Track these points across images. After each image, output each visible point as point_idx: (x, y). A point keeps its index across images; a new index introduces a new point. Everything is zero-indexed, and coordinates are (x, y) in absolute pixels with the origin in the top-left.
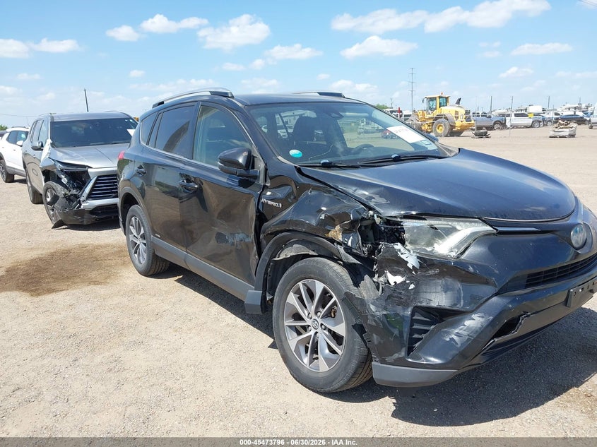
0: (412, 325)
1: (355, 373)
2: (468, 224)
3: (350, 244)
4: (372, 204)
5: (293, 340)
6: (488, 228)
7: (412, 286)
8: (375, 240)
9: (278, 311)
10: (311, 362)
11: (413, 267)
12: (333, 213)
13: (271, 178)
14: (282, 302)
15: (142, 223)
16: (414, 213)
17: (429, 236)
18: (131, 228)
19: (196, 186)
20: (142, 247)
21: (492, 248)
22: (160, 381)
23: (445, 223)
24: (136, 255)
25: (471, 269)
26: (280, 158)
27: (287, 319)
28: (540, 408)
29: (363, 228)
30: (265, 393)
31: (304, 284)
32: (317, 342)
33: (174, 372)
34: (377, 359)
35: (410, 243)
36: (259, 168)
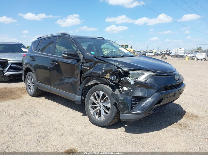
0: (132, 102)
1: (114, 118)
2: (147, 72)
3: (112, 79)
4: (120, 66)
5: (92, 111)
6: (153, 74)
7: (132, 90)
8: (120, 78)
9: (87, 102)
10: (98, 117)
11: (133, 84)
12: (107, 69)
13: (85, 60)
14: (88, 99)
15: (33, 78)
16: (132, 69)
17: (137, 75)
18: (28, 80)
19: (56, 63)
20: (32, 87)
21: (155, 79)
22: (47, 126)
23: (141, 72)
24: (29, 90)
25: (149, 85)
26: (88, 54)
27: (90, 104)
28: (167, 128)
29: (116, 74)
30: (84, 128)
31: (96, 93)
32: (101, 111)
33: (51, 124)
34: (121, 113)
35: (132, 78)
36: (81, 57)
